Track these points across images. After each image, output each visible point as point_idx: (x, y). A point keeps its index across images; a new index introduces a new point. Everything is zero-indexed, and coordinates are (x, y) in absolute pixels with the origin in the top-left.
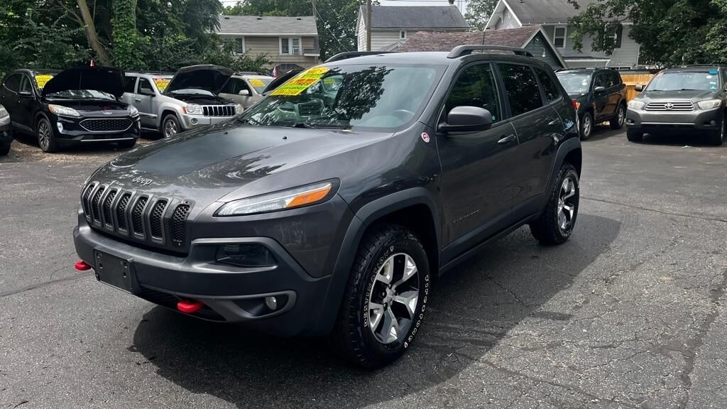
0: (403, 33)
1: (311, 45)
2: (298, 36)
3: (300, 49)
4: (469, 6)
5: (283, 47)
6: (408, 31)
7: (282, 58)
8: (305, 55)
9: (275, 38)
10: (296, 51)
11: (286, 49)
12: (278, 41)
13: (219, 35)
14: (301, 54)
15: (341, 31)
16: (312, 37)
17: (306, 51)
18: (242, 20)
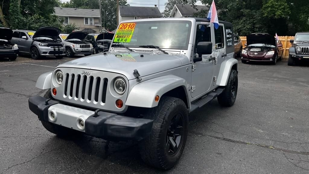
0: (136, 17)
1: (97, 21)
2: (92, 17)
3: (93, 23)
4: (166, 7)
5: (86, 22)
6: (138, 17)
7: (85, 26)
8: (95, 25)
9: (83, 18)
10: (91, 23)
11: (87, 22)
12: (84, 19)
13: (58, 16)
14: (93, 25)
15: (113, 15)
16: (98, 18)
17: (95, 23)
18: (68, 10)
